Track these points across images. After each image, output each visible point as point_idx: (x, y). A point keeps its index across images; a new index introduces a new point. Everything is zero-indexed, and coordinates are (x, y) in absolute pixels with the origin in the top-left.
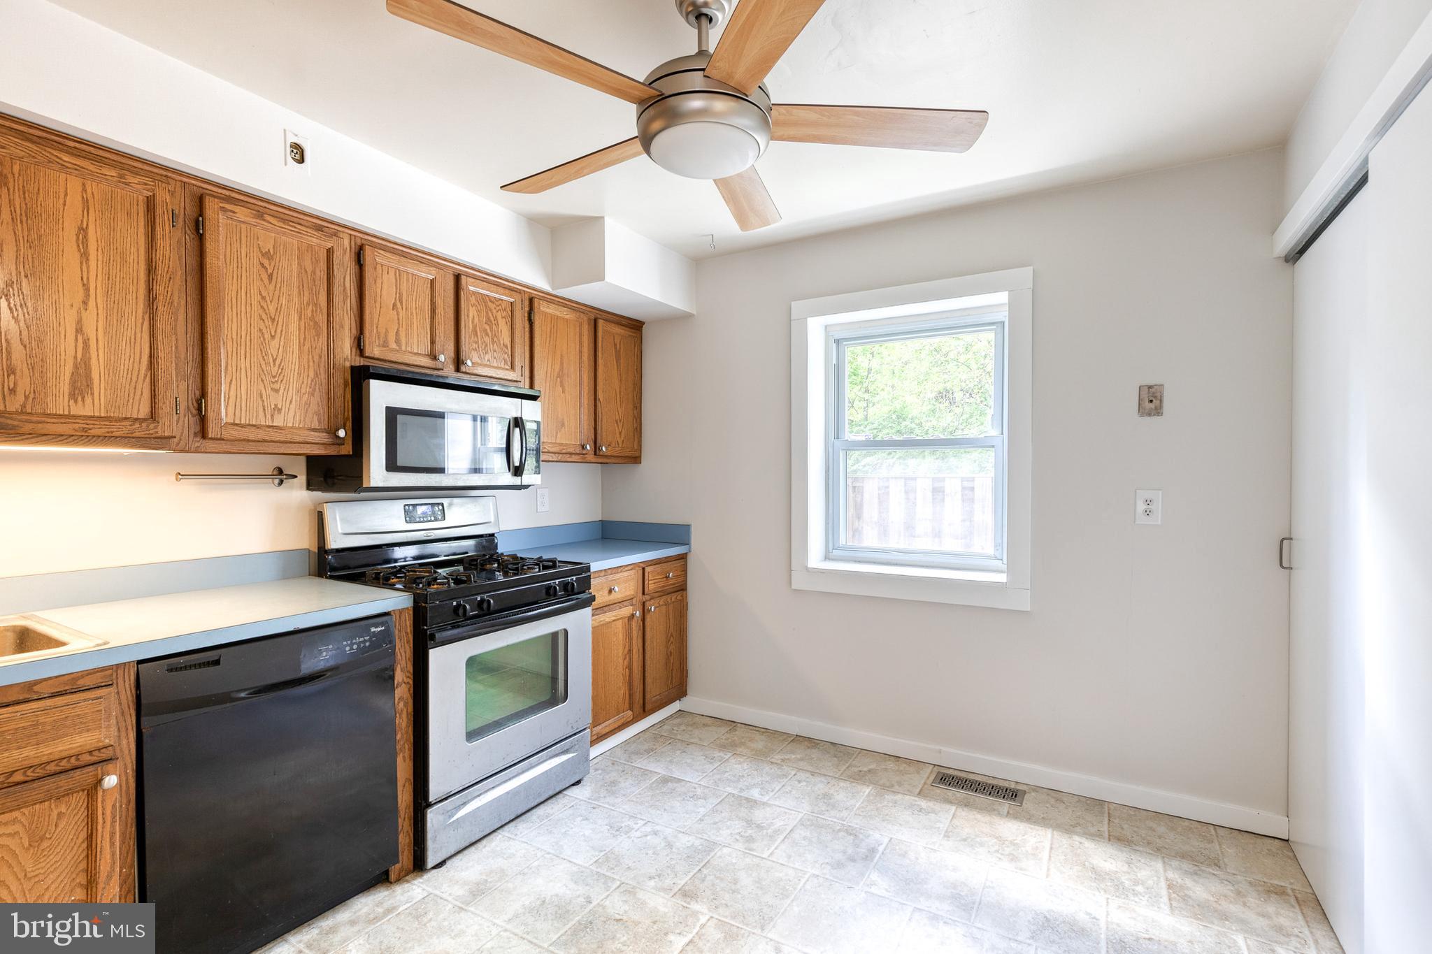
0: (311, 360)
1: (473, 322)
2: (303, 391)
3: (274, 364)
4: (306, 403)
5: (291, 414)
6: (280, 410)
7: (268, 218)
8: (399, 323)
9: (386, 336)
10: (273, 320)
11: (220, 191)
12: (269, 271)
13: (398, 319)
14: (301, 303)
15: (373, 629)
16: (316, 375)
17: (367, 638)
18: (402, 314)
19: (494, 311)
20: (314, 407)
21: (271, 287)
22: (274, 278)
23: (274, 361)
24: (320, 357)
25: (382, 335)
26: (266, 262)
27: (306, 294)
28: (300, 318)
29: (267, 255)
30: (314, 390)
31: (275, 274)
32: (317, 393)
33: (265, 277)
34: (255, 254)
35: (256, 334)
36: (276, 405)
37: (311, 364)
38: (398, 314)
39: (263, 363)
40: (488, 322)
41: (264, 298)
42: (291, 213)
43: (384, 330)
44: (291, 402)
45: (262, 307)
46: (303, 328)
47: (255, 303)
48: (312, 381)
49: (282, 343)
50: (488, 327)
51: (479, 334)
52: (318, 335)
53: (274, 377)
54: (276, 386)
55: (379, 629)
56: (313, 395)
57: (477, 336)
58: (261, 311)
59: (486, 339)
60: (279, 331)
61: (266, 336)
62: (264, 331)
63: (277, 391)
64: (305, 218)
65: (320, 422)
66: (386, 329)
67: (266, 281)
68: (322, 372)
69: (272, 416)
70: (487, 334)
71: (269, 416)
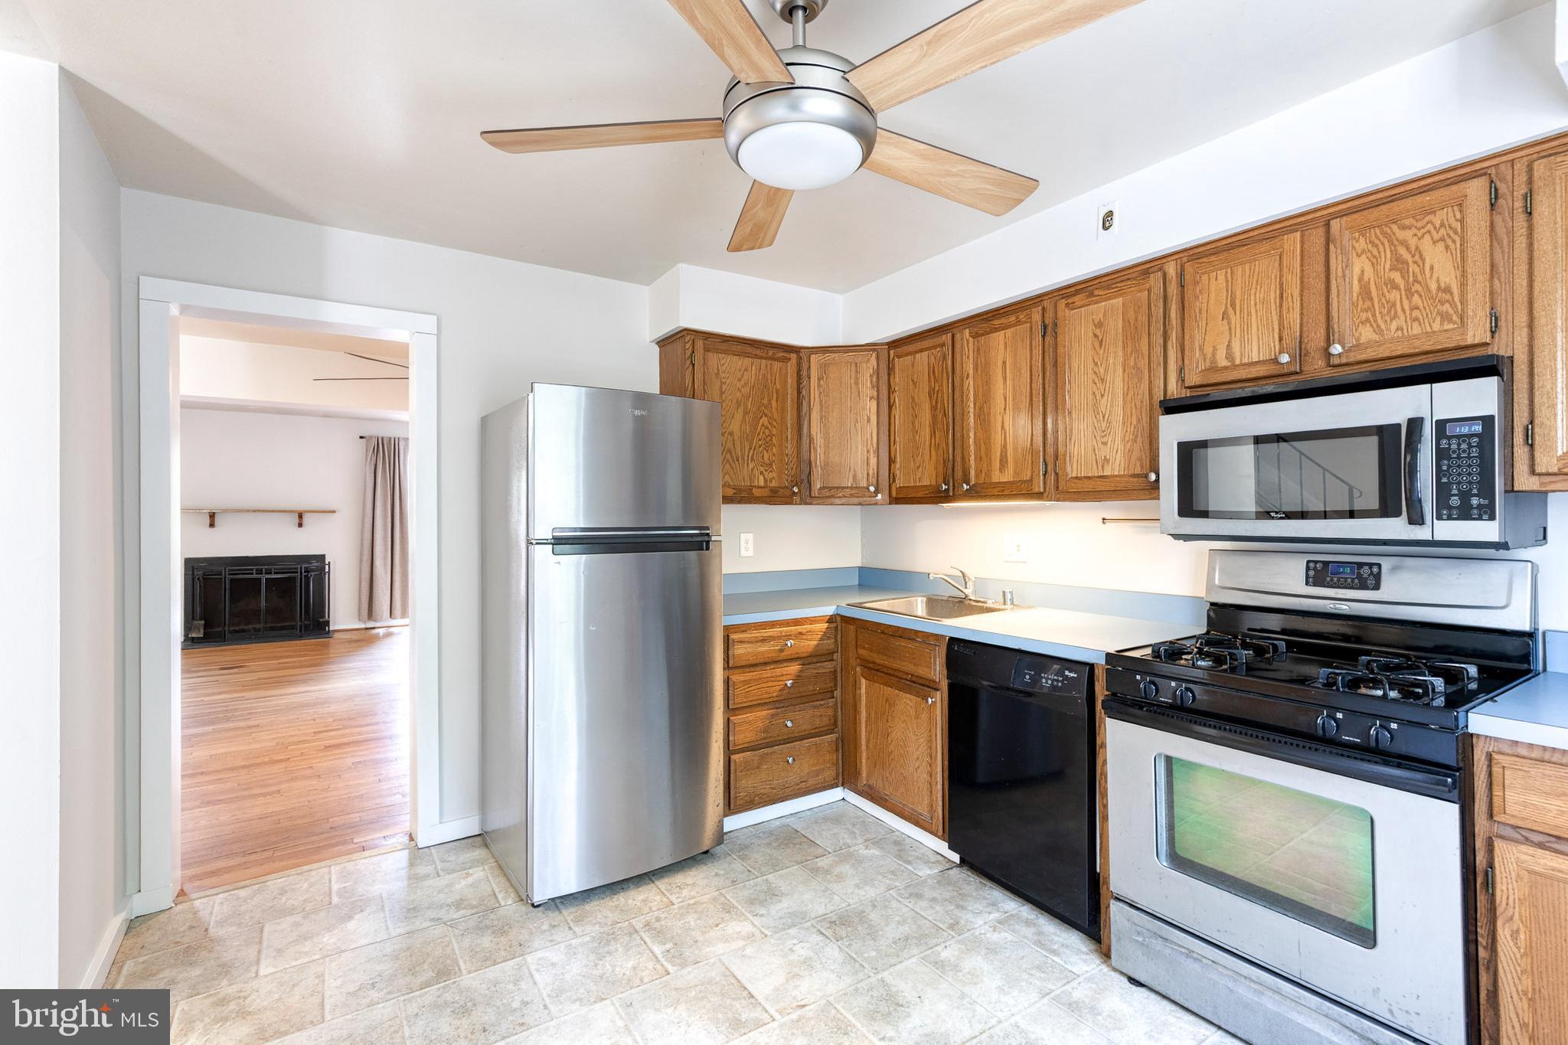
0: (1134, 408)
1: (1360, 280)
2: (1127, 439)
3: (1104, 421)
4: (1129, 451)
5: (1117, 462)
6: (1108, 461)
7: (1096, 292)
8: (1230, 334)
9: (1214, 355)
10: (1103, 380)
11: (1070, 290)
12: (1100, 338)
13: (1230, 329)
14: (1125, 355)
15: (1067, 673)
16: (1139, 421)
17: (1061, 679)
18: (1235, 319)
19: (1413, 242)
20: (1136, 454)
21: (1102, 352)
22: (1104, 343)
23: (1104, 417)
24: (1142, 402)
25: (1209, 355)
26: (1098, 332)
27: (1130, 345)
28: (1124, 371)
29: (1099, 325)
30: (1137, 437)
31: (1104, 340)
32: (1139, 439)
33: (1097, 344)
34: (1091, 326)
35: (1090, 396)
36: (1105, 457)
37: (1134, 411)
38: (1229, 323)
39: (1095, 421)
40: (1399, 264)
41: (1096, 364)
42: (1119, 275)
43: (1211, 349)
44: (1117, 451)
45: (1095, 373)
46: (1126, 379)
47: (1090, 371)
48: (1135, 428)
49: (1110, 399)
50: (1396, 276)
51: (1374, 293)
52: (1140, 380)
53: (1104, 431)
54: (1105, 439)
55: (1072, 675)
56: (1135, 441)
57: (1371, 299)
58: (1094, 377)
59: (1394, 295)
60: (1107, 389)
61: (1097, 398)
62: (1097, 393)
63: (1105, 444)
64: (1131, 271)
65: (1142, 467)
66: (1214, 347)
67: (1097, 347)
68: (1144, 419)
69: (1103, 467)
70: (1396, 287)
71: (1100, 468)
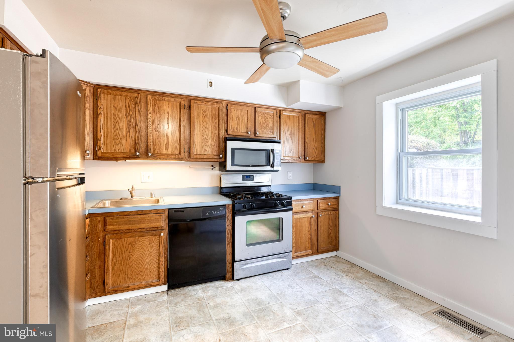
0: (214, 137)
1: (260, 121)
2: (212, 145)
3: (206, 139)
4: (213, 148)
5: (209, 151)
6: (207, 150)
7: (204, 102)
8: (237, 124)
9: (234, 128)
10: (205, 128)
11: (194, 98)
12: (205, 115)
13: (237, 123)
14: (212, 122)
15: (220, 209)
16: (215, 141)
17: (219, 211)
18: (238, 121)
19: (267, 117)
20: (215, 149)
21: (205, 119)
22: (206, 117)
23: (205, 138)
24: (216, 136)
25: (233, 128)
26: (204, 113)
27: (213, 120)
28: (212, 126)
29: (204, 111)
30: (215, 145)
31: (206, 116)
32: (216, 145)
33: (204, 117)
34: (202, 112)
35: (201, 132)
36: (206, 149)
37: (214, 138)
38: (237, 122)
39: (203, 139)
40: (265, 120)
41: (203, 122)
42: (210, 100)
43: (233, 127)
44: (209, 148)
45: (203, 125)
46: (212, 129)
47: (201, 124)
48: (214, 142)
49: (207, 133)
50: (265, 122)
51: (262, 124)
52: (216, 130)
53: (205, 142)
54: (206, 144)
55: (222, 209)
56: (215, 146)
57: (261, 125)
58: (203, 126)
59: (264, 126)
60: (207, 130)
61: (204, 132)
62: (203, 131)
63: (206, 145)
64: (214, 100)
65: (216, 153)
66: (234, 126)
67: (204, 118)
68: (217, 140)
69: (205, 152)
70: (265, 124)
71: (204, 152)
